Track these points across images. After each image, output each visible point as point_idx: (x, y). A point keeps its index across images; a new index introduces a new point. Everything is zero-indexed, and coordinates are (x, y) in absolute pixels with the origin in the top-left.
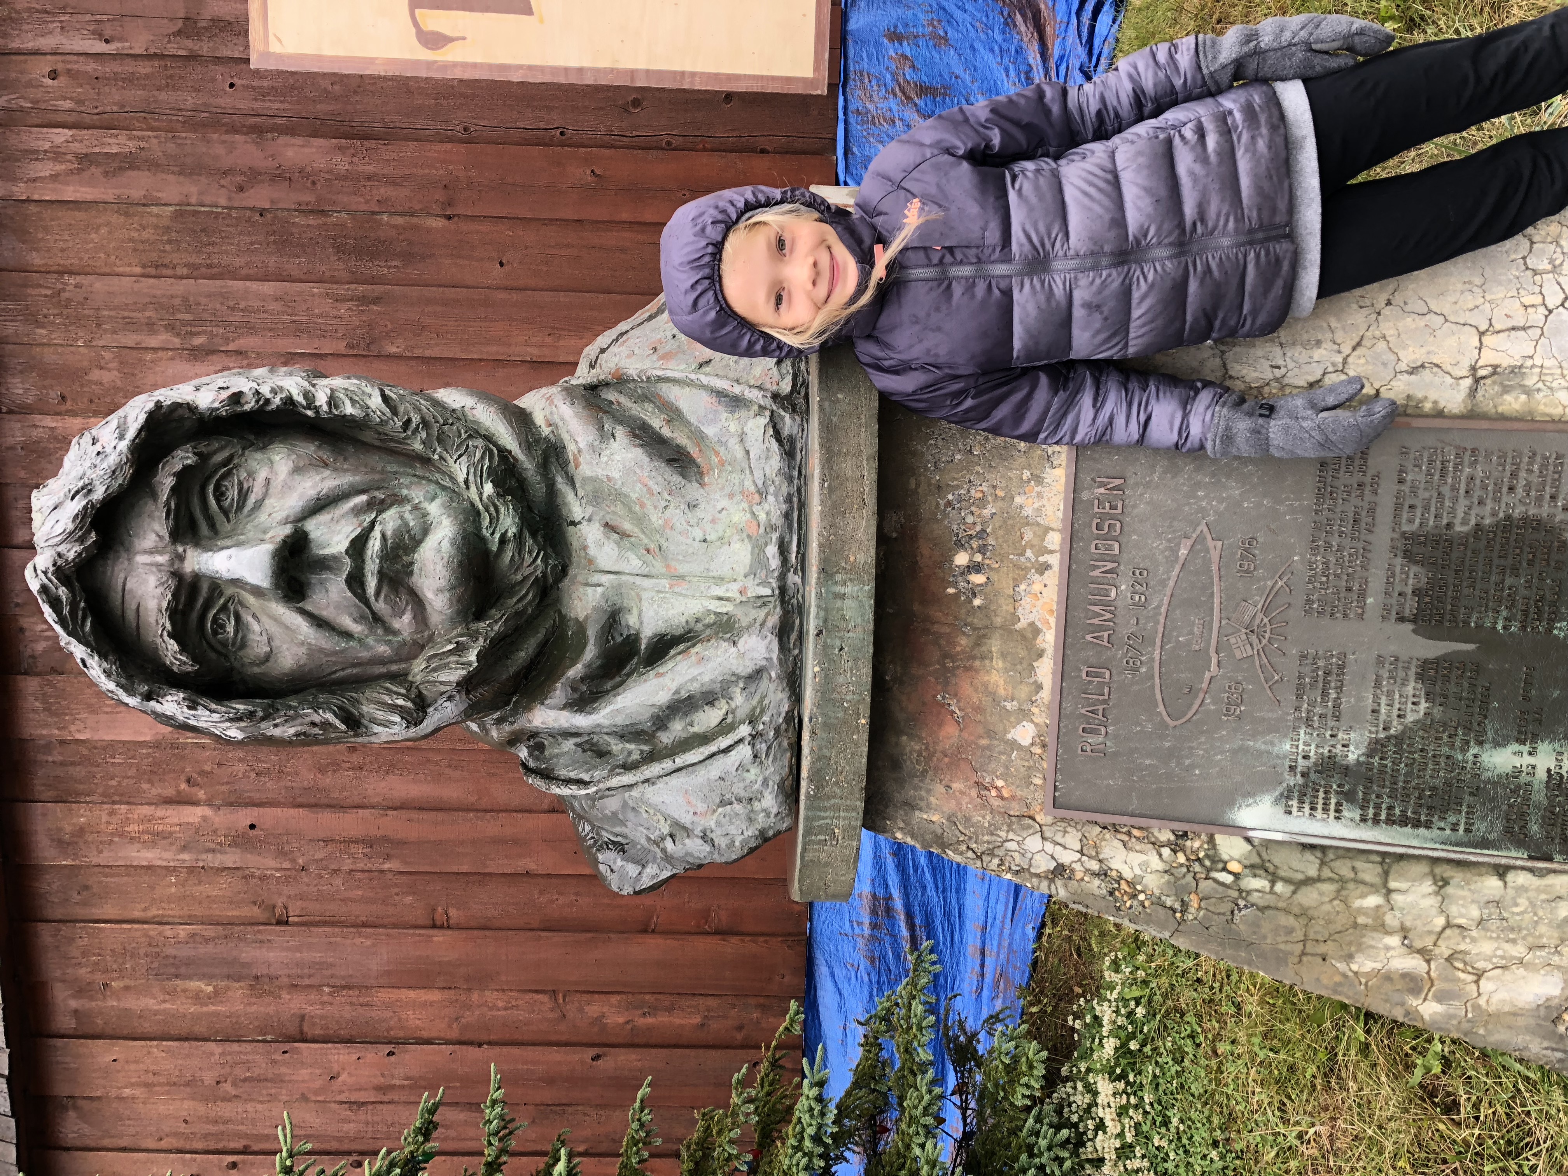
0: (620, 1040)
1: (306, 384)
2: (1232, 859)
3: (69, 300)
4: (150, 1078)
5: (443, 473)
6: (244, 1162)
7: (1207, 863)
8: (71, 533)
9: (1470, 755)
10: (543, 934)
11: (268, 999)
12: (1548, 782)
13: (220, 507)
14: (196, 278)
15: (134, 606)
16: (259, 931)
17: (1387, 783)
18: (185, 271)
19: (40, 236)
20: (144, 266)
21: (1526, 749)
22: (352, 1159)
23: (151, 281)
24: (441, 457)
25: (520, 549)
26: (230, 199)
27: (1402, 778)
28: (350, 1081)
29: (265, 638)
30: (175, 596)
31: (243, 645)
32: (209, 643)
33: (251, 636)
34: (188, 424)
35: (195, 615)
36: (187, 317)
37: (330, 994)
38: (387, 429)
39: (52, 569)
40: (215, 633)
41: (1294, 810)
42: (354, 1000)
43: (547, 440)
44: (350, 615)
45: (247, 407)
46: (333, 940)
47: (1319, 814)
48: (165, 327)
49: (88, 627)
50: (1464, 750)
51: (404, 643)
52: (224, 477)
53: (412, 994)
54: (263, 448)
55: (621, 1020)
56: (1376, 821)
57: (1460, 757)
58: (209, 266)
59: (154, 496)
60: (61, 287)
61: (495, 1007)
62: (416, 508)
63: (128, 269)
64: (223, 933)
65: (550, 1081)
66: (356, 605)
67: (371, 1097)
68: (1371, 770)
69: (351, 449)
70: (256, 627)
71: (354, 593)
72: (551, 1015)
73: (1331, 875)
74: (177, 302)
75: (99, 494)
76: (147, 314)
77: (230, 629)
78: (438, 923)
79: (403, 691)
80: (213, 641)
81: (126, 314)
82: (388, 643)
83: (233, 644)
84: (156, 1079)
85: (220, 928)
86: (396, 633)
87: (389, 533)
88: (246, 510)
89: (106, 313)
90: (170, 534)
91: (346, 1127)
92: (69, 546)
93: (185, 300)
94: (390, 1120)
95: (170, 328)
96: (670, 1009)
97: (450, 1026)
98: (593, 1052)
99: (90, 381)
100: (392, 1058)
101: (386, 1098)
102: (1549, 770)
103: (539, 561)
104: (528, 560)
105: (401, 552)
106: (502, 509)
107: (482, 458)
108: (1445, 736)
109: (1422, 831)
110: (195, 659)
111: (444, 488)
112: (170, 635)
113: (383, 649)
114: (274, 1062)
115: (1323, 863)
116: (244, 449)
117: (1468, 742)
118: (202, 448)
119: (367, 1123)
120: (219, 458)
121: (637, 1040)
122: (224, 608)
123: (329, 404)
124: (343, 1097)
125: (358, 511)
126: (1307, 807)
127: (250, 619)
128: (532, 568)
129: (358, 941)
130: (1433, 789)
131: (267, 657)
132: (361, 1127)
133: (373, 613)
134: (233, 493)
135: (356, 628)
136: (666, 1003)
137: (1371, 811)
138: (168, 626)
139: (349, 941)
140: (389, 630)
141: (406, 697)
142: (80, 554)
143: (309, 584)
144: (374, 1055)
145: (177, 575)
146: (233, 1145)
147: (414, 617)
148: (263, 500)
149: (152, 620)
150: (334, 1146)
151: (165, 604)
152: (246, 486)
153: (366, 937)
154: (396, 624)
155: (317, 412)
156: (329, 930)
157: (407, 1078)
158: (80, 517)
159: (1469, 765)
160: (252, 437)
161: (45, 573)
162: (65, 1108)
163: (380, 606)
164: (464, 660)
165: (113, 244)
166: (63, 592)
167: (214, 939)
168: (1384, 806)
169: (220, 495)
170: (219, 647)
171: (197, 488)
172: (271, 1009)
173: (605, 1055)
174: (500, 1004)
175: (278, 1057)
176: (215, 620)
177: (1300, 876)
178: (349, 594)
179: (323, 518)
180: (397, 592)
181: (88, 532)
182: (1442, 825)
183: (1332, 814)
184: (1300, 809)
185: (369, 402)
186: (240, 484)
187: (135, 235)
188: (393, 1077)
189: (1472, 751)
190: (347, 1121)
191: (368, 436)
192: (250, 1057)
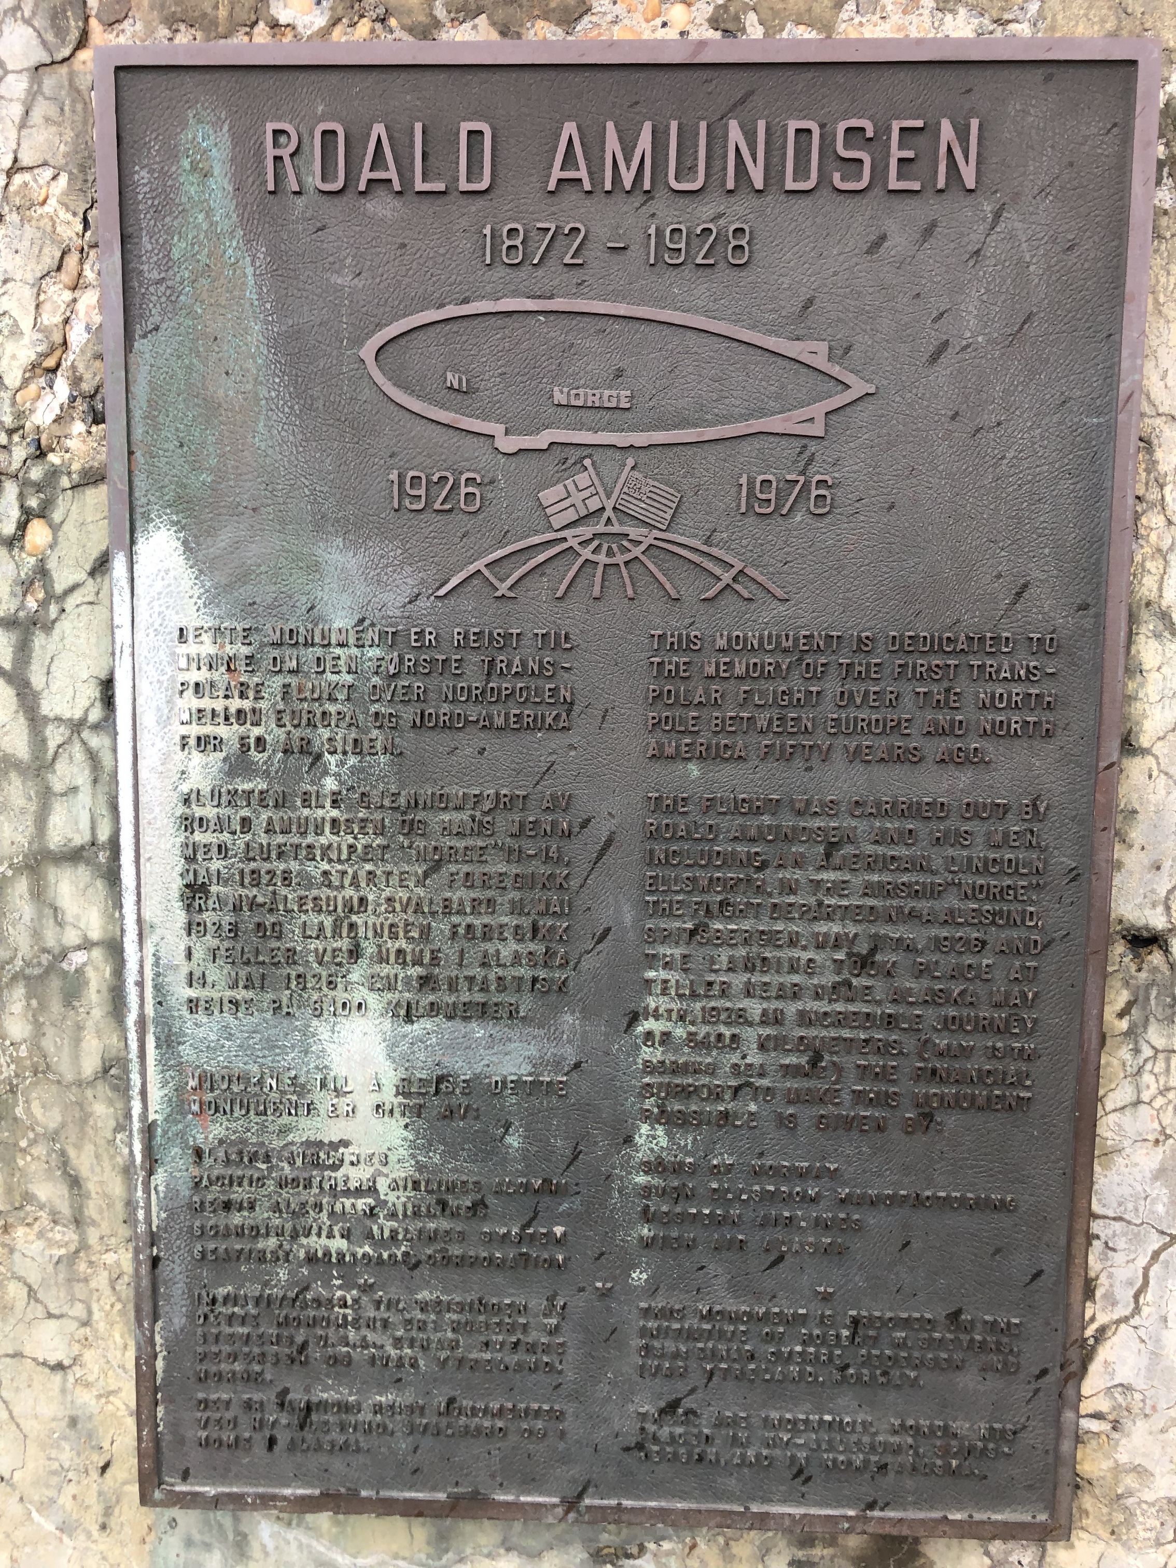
2: (55, 528)
7: (36, 473)
9: (361, 994)
12: (320, 1144)
17: (280, 839)
21: (389, 1096)
27: (294, 866)
41: (192, 648)
47: (191, 702)
50: (375, 984)
56: (188, 823)
57: (354, 977)
68: (306, 803)
73: (52, 745)
102: (345, 1143)
108: (402, 943)
109: (181, 917)
115: (77, 726)
117: (391, 988)
126: (201, 676)
130: (278, 931)
137: (209, 812)
159: (341, 995)
168: (226, 837)
177: (37, 679)
182: (198, 954)
183: (195, 730)
184: (195, 662)
189: (373, 1000)
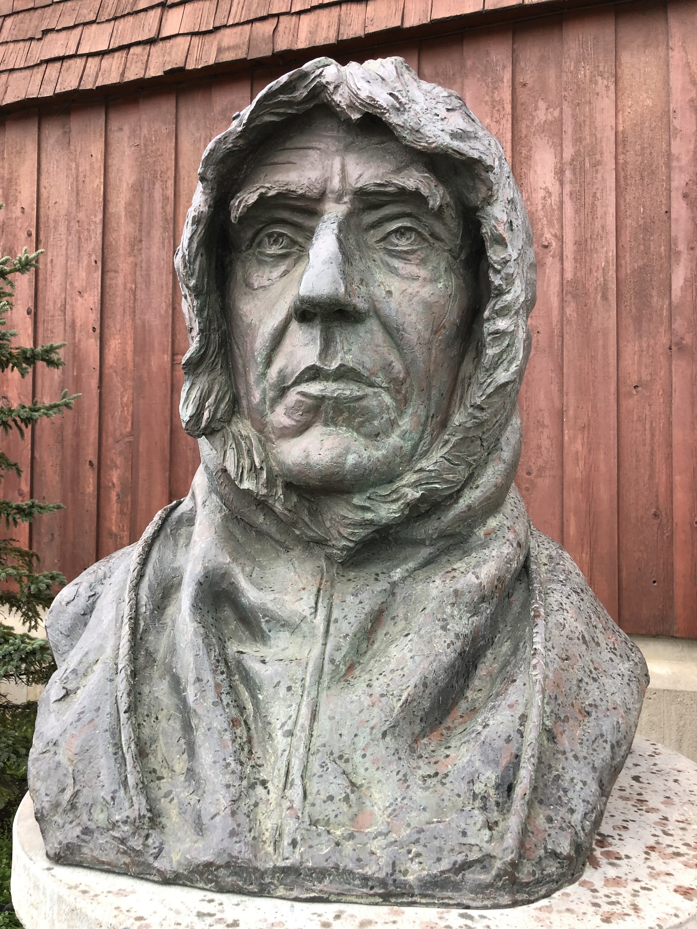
0: (102, 479)
1: (517, 306)
3: (596, 83)
4: (81, 178)
5: (431, 444)
6: (31, 241)
8: (357, 95)
10: (169, 427)
11: (128, 249)
13: (389, 234)
14: (616, 169)
15: (292, 159)
16: (169, 242)
18: (621, 162)
19: (643, 59)
20: (623, 132)
22: (32, 308)
23: (613, 138)
24: (447, 442)
25: (355, 525)
26: (677, 189)
28: (78, 305)
29: (267, 283)
30: (302, 197)
31: (261, 263)
32: (261, 229)
33: (267, 270)
34: (472, 197)
35: (286, 215)
36: (587, 165)
37: (131, 289)
38: (474, 388)
39: (324, 81)
40: (270, 236)
42: (128, 304)
43: (470, 534)
44: (286, 367)
45: (490, 253)
46: (165, 288)
48: (579, 150)
49: (268, 119)
51: (263, 415)
52: (419, 234)
53: (130, 342)
54: (449, 269)
55: (115, 480)
58: (625, 177)
59: (398, 170)
60: (606, 76)
61: (122, 397)
62: (393, 423)
63: (621, 121)
64: (169, 217)
65: (77, 433)
66: (293, 373)
67: (68, 318)
69: (454, 352)
70: (276, 274)
71: (303, 373)
72: (118, 433)
74: (598, 157)
75: (394, 119)
76: (588, 137)
77: (274, 250)
78: (175, 357)
79: (219, 416)
80: (262, 235)
81: (587, 123)
82: (263, 401)
83: (260, 253)
84: (80, 182)
85: (172, 215)
86: (272, 408)
87: (364, 403)
88: (387, 259)
89: (587, 109)
90: (361, 188)
91: (51, 303)
92: (346, 95)
93: (599, 163)
94: (54, 331)
95: (577, 153)
96: (121, 512)
97: (111, 367)
98: (95, 462)
99: (537, 101)
100: (91, 331)
101: (67, 328)
103: (344, 543)
104: (346, 532)
105: (346, 415)
106: (394, 507)
107: (447, 481)
110: (242, 219)
111: (415, 447)
112: (261, 196)
113: (257, 396)
114: (90, 255)
116: (450, 250)
118: (450, 213)
119: (53, 316)
120: (439, 228)
121: (102, 490)
122: (294, 242)
123: (497, 332)
124: (68, 299)
125: (387, 367)
127: (283, 268)
128: (336, 535)
129: (164, 305)
131: (249, 285)
132: (51, 313)
133: (289, 388)
134: (403, 244)
135: (273, 372)
136: (125, 510)
138: (272, 193)
139: (163, 299)
140: (275, 402)
141: (212, 419)
142: (338, 105)
143: (312, 328)
144: (93, 318)
145: (322, 197)
146: (42, 233)
147: (285, 427)
148: (398, 275)
149: (276, 178)
150: (40, 296)
151: (293, 188)
152: (410, 257)
153: (166, 310)
154: (280, 409)
155: (488, 320)
156: (171, 285)
157: (79, 340)
158: (372, 103)
160: (463, 257)
161: (320, 75)
162: (64, 127)
163: (292, 397)
164: (245, 476)
165: (639, 110)
166: (302, 93)
167: (165, 212)
169: (401, 232)
170: (257, 240)
171: (408, 210)
172: (122, 251)
173: (93, 469)
174: (125, 399)
175: (93, 258)
176: (281, 235)
178: (303, 367)
179: (380, 336)
180: (307, 411)
181: (359, 110)
185: (500, 369)
186: (413, 252)
187: (647, 124)
188: (81, 331)
190: (55, 302)
191: (467, 367)
192: (93, 239)
